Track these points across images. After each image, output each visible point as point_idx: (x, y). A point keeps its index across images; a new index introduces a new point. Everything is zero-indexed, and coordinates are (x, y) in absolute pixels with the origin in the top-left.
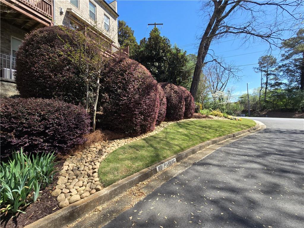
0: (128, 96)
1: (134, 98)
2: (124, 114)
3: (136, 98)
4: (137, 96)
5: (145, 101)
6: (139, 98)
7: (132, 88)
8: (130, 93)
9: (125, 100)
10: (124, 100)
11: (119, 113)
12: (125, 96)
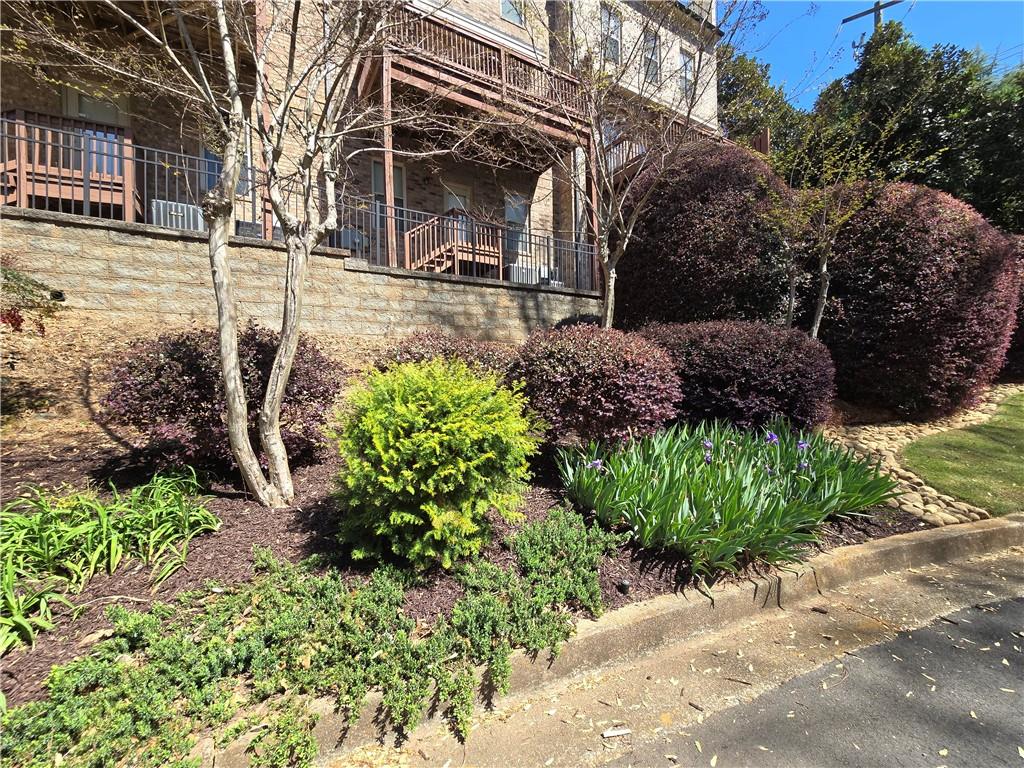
0: (918, 299)
1: (941, 304)
2: (899, 353)
3: (949, 302)
4: (951, 298)
5: (979, 310)
6: (958, 302)
7: (933, 273)
8: (926, 289)
9: (907, 311)
10: (902, 312)
11: (882, 350)
12: (907, 300)
